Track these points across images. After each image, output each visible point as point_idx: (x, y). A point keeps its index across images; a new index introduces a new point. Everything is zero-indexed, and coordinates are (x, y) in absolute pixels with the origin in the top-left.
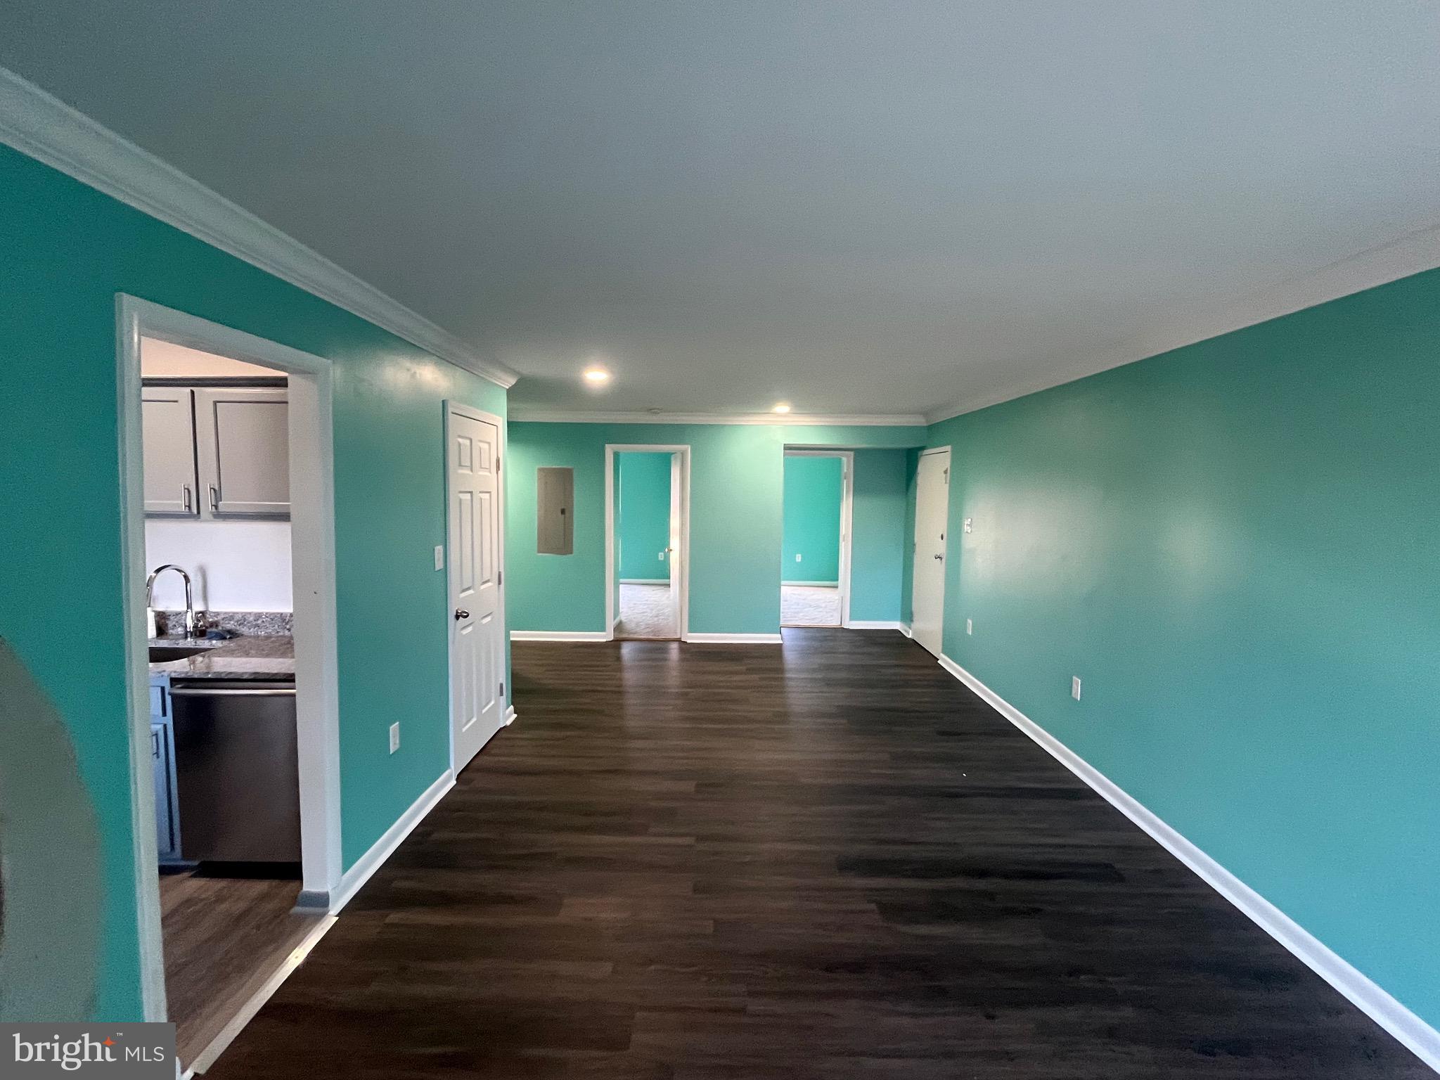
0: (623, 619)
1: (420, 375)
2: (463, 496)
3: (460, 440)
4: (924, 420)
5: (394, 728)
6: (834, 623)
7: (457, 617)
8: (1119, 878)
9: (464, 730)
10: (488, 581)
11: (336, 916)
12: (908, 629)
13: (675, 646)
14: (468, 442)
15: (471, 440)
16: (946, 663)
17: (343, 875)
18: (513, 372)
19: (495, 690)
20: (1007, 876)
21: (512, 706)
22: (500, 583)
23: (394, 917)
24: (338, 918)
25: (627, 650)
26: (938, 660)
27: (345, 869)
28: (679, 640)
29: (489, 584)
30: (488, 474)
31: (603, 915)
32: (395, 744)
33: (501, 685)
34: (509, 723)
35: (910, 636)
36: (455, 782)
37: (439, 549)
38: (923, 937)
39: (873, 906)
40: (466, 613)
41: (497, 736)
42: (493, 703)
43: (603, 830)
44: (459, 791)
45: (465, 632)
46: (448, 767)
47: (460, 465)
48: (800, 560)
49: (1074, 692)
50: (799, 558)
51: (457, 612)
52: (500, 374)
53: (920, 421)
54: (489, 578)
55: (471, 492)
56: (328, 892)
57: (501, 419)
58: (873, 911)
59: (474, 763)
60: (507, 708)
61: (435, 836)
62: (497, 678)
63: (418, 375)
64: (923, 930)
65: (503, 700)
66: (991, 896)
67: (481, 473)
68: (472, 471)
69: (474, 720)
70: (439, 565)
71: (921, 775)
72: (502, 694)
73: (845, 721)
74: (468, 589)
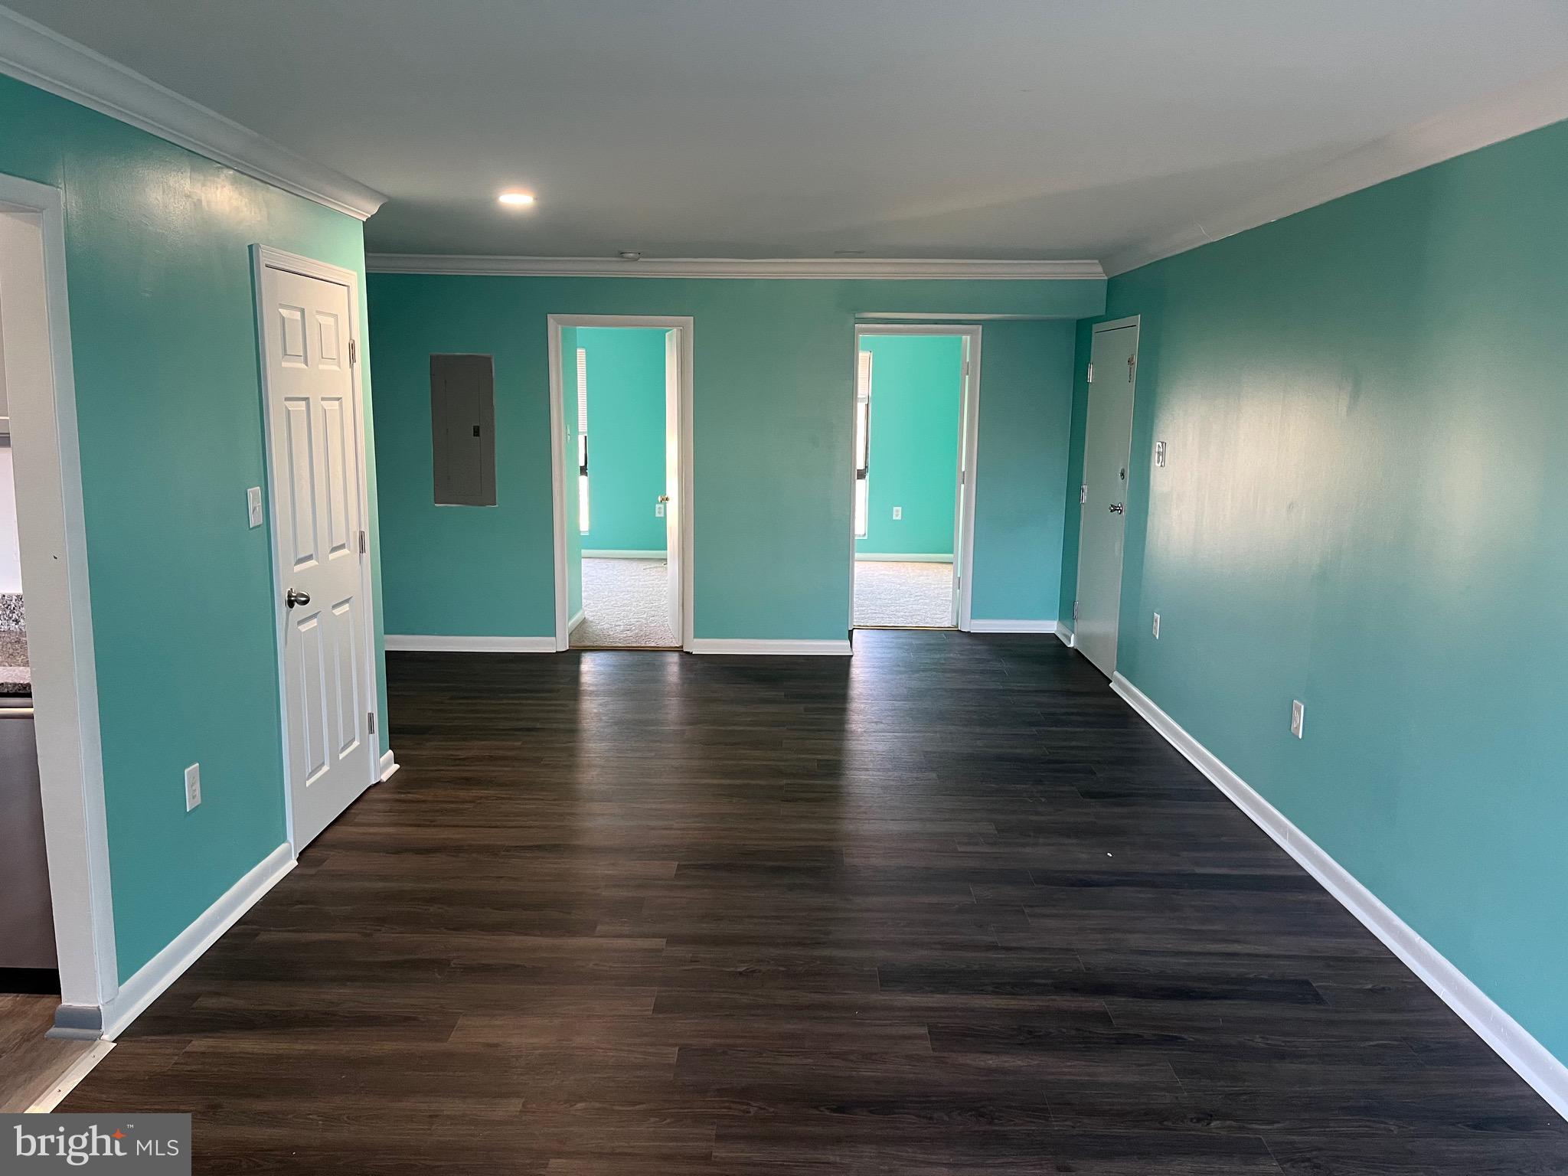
0: (588, 615)
1: (209, 202)
2: (292, 406)
3: (284, 312)
4: (1100, 269)
5: (191, 771)
6: (947, 622)
7: (291, 604)
8: (1318, 999)
9: (308, 783)
10: (342, 546)
11: (113, 1042)
12: (1068, 632)
13: (674, 658)
14: (297, 315)
15: (303, 311)
16: (1123, 687)
17: (120, 985)
18: (372, 192)
19: (358, 723)
20: (1138, 993)
21: (390, 752)
22: (362, 550)
23: (200, 1044)
24: (115, 1044)
25: (591, 668)
26: (1111, 681)
27: (122, 978)
28: (679, 650)
29: (345, 552)
30: (336, 368)
31: (515, 1041)
32: (194, 797)
33: (371, 716)
34: (385, 777)
35: (1071, 645)
36: (296, 863)
37: (254, 493)
38: (990, 1071)
39: (924, 1031)
40: (303, 596)
41: (366, 797)
42: (356, 743)
43: (526, 929)
44: (302, 876)
45: (304, 628)
46: (284, 840)
47: (285, 354)
48: (899, 518)
49: (1294, 725)
50: (897, 513)
51: (290, 596)
52: (350, 197)
53: (1095, 272)
54: (345, 542)
55: (306, 399)
56: (98, 1008)
57: (355, 273)
58: (921, 1037)
59: (327, 835)
60: (382, 755)
61: (263, 937)
62: (362, 704)
63: (204, 203)
64: (992, 1061)
65: (374, 740)
66: (1103, 1017)
67: (321, 367)
68: (306, 363)
69: (325, 768)
70: (256, 519)
71: (1042, 854)
72: (371, 731)
73: (934, 775)
74: (309, 558)
